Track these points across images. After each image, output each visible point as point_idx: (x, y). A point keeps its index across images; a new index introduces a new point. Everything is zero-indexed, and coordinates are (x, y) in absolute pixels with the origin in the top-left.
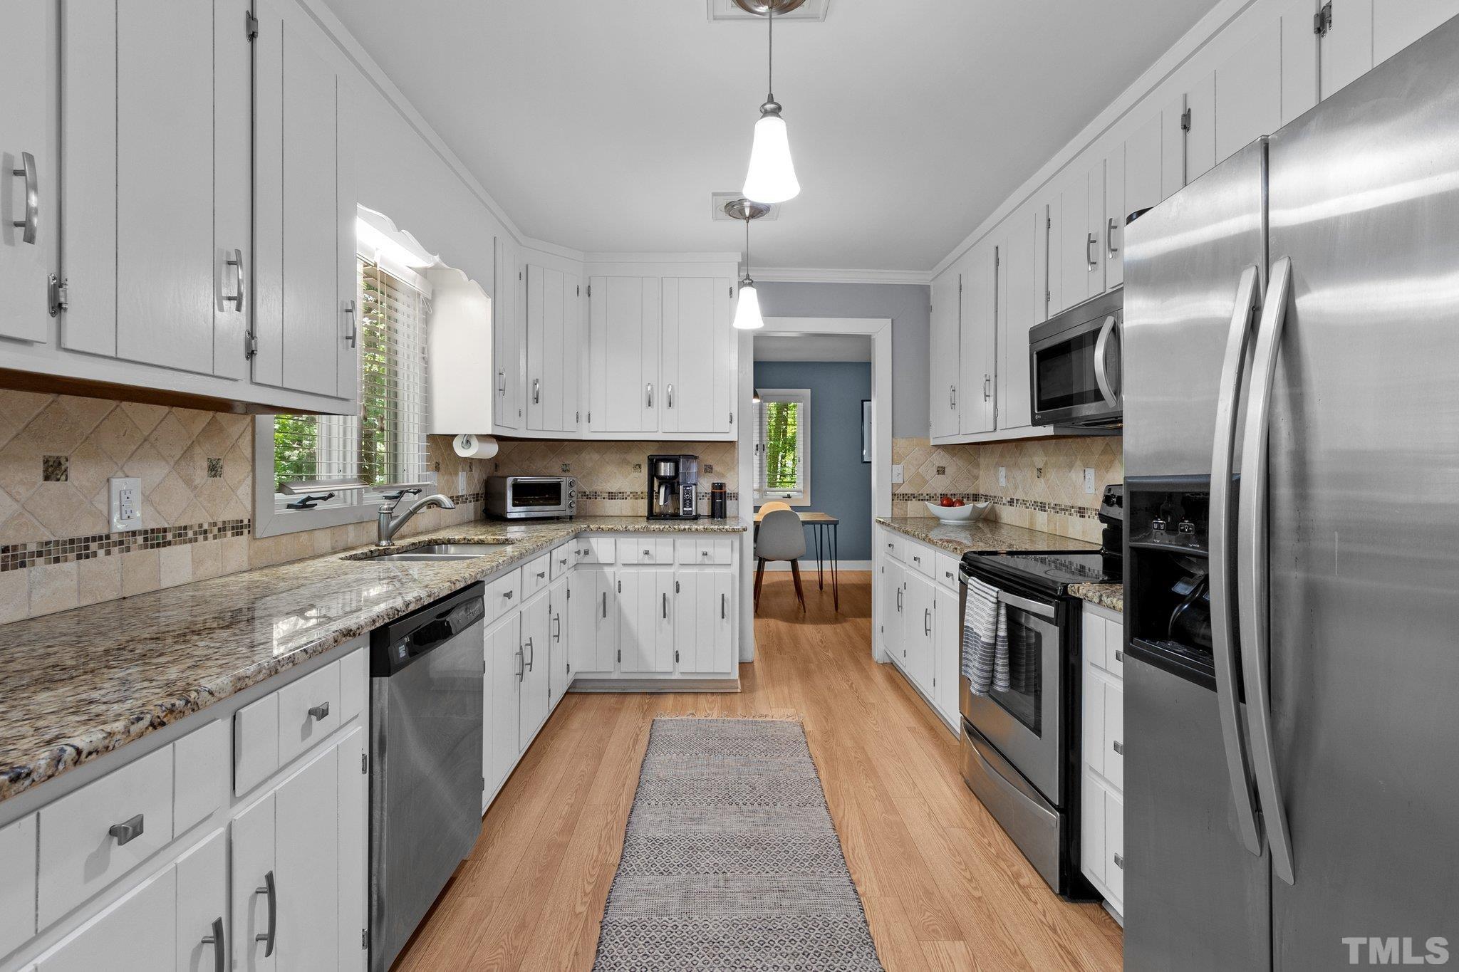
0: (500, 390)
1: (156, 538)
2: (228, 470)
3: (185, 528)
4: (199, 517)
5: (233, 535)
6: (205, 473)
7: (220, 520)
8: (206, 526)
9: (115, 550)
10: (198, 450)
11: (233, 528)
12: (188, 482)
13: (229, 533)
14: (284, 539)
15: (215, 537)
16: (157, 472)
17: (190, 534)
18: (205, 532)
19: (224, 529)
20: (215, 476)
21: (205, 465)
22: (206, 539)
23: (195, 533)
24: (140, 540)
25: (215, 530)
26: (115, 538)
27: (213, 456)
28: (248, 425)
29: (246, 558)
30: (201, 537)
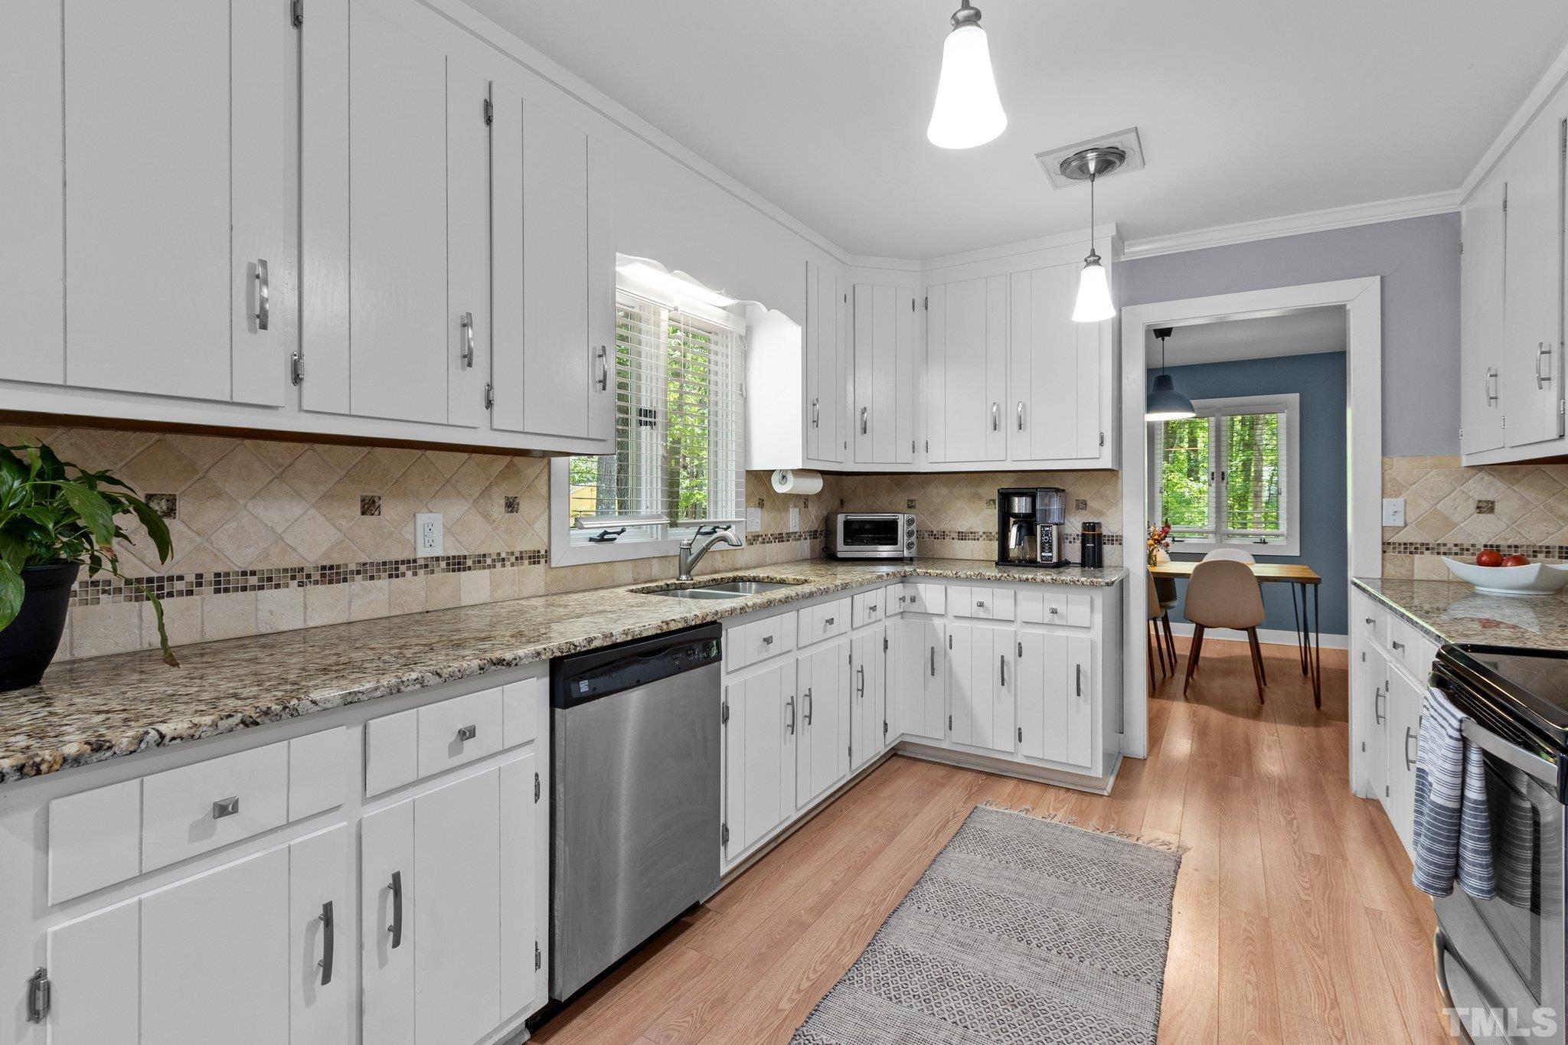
0: (814, 422)
1: (457, 564)
2: (524, 506)
3: (484, 556)
4: (497, 546)
5: (530, 564)
6: (503, 509)
7: (517, 550)
8: (503, 555)
9: (421, 572)
10: (495, 489)
11: (530, 557)
12: (486, 517)
13: (526, 562)
14: (582, 570)
15: (512, 565)
16: (458, 509)
17: (489, 561)
18: (503, 560)
19: (522, 558)
20: (512, 512)
21: (503, 502)
22: (504, 566)
23: (493, 560)
24: (443, 564)
25: (513, 559)
26: (421, 562)
27: (510, 495)
28: (544, 467)
29: (542, 584)
30: (499, 565)
